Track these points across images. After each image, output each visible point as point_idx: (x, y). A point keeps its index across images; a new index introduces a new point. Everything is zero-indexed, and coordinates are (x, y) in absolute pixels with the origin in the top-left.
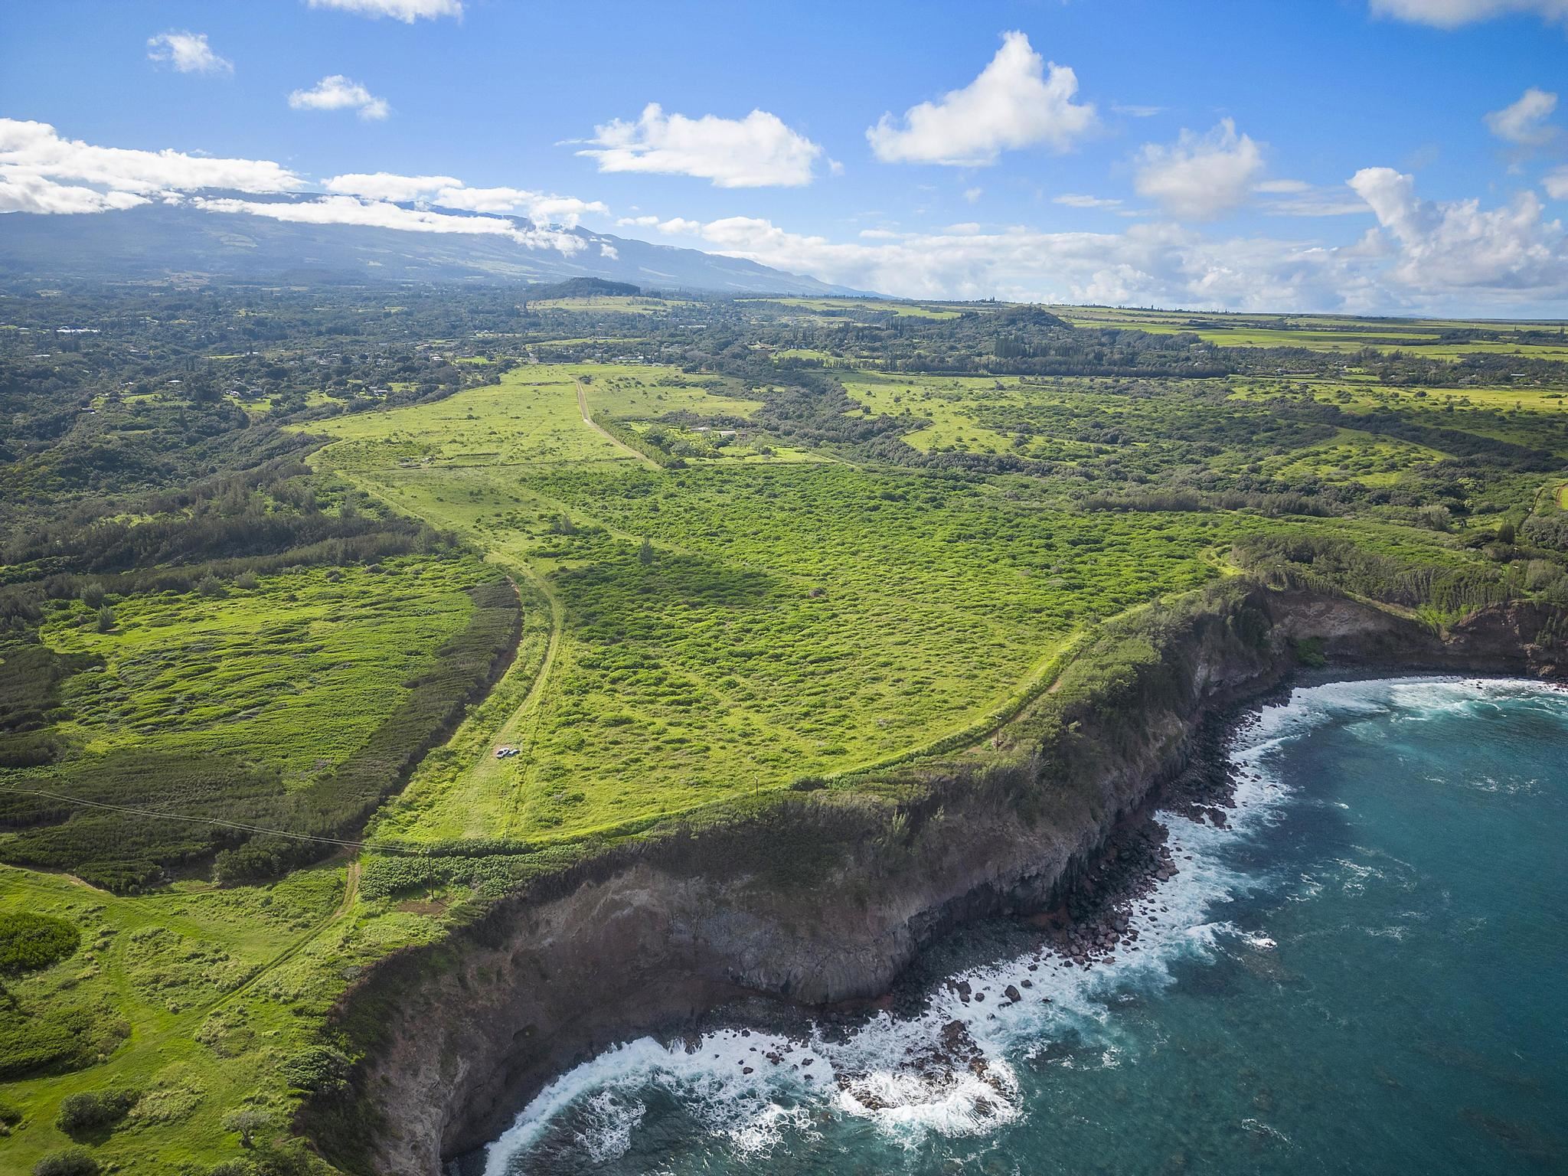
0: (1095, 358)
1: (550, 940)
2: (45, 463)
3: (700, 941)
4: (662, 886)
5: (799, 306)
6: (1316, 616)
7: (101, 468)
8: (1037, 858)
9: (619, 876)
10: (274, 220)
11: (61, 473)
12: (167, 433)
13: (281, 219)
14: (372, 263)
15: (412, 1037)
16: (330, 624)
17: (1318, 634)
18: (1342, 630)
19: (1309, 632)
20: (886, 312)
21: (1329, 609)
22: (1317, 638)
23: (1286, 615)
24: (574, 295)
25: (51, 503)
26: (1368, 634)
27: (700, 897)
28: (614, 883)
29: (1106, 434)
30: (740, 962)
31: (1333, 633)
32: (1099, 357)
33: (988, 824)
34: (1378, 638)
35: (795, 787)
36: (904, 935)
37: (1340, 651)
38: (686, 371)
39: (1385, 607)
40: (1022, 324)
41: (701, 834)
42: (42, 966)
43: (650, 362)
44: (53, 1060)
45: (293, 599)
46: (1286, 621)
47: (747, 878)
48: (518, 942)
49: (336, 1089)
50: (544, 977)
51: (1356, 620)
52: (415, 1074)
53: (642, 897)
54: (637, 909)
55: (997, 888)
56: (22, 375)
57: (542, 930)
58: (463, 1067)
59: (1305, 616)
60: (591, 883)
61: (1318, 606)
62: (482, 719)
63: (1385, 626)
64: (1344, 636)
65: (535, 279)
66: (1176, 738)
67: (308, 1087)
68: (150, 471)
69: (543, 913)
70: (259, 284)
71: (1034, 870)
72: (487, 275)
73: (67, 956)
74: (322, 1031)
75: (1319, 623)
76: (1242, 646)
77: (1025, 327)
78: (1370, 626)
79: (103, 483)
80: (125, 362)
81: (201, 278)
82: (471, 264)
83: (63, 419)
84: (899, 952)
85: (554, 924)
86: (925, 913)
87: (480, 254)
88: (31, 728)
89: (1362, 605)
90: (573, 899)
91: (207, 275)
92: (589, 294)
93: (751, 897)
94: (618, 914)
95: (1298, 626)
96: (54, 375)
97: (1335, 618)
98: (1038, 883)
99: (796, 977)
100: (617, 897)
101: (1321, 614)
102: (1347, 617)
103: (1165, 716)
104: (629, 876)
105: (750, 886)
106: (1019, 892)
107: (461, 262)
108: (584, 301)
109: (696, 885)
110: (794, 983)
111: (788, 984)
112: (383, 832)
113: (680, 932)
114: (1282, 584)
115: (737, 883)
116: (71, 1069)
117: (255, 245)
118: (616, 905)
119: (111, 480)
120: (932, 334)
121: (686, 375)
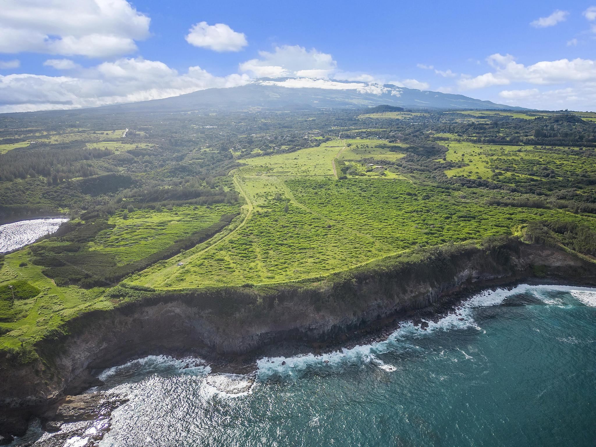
0: (579, 138)
1: (147, 317)
2: (166, 169)
3: (192, 327)
4: (184, 308)
5: (469, 115)
6: (546, 256)
7: (180, 171)
8: (316, 322)
9: (171, 303)
10: (284, 88)
11: (170, 172)
12: (207, 161)
13: (286, 87)
14: (315, 102)
15: (91, 334)
16: (177, 222)
17: (546, 264)
18: (558, 264)
19: (541, 262)
20: (508, 116)
21: (553, 254)
22: (545, 266)
23: (531, 254)
24: (377, 112)
25: (164, 181)
26: (571, 267)
27: (195, 314)
28: (170, 305)
29: (545, 173)
30: (203, 336)
31: (553, 265)
32: (581, 138)
33: (301, 308)
34: (574, 269)
35: (244, 286)
36: (256, 338)
37: (556, 273)
38: (390, 142)
39: (581, 255)
40: (561, 122)
41: (198, 295)
42: (25, 299)
43: (381, 138)
44: (6, 319)
45: (176, 214)
46: (531, 257)
47: (210, 310)
48: (136, 316)
49: (53, 339)
50: (142, 327)
51: (565, 260)
52: (87, 343)
53: (178, 310)
54: (176, 314)
55: (300, 330)
56: (184, 141)
57: (145, 314)
58: (104, 345)
59: (540, 256)
60: (163, 303)
61: (548, 252)
62: (184, 254)
63: (579, 264)
64: (559, 266)
65: (372, 105)
66: (424, 294)
67: (46, 337)
68: (194, 173)
69: (146, 309)
70: (276, 110)
71: (314, 326)
72: (355, 105)
73: (32, 298)
74: (63, 325)
75: (547, 259)
76: (495, 264)
77: (562, 123)
78: (572, 263)
79: (180, 176)
80: (217, 137)
81: (259, 108)
82: (350, 101)
83: (184, 155)
84: (253, 343)
85: (149, 313)
86: (268, 333)
87: (354, 97)
88: (82, 242)
89: (569, 254)
90: (156, 307)
91: (262, 107)
92: (384, 111)
93: (209, 316)
94: (169, 314)
95: (536, 260)
96: (192, 141)
97: (555, 258)
98: (315, 331)
99: (217, 343)
100: (170, 309)
101: (548, 256)
102: (561, 258)
103: (420, 284)
104: (175, 303)
105: (210, 313)
106: (309, 333)
107: (347, 100)
108: (381, 114)
109: (195, 310)
110: (216, 345)
111: (214, 345)
112: (125, 281)
113: (186, 323)
114: (532, 240)
115: (207, 312)
116: (8, 322)
117: (279, 97)
118: (170, 311)
119: (182, 175)
120: (511, 127)
121: (390, 144)
